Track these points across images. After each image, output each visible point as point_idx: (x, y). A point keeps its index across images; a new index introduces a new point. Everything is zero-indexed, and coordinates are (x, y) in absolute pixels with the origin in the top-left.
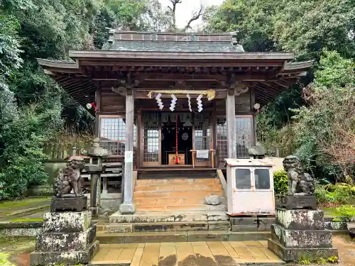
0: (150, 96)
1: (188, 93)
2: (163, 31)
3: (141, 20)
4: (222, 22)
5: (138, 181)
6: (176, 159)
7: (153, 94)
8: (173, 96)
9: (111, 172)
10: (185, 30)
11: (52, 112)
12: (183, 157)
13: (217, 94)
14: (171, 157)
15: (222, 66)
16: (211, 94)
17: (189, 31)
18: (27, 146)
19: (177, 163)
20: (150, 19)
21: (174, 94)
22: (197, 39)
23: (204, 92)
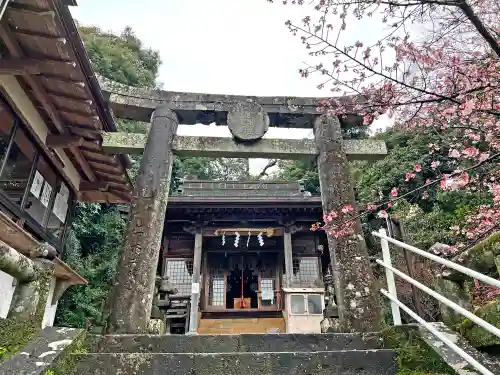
0: (216, 234)
1: (249, 231)
2: (235, 179)
3: (210, 168)
4: (297, 170)
5: (202, 321)
6: (242, 303)
7: (220, 232)
8: (236, 233)
9: (175, 313)
10: (258, 178)
11: (107, 264)
12: (248, 300)
13: (275, 231)
14: (236, 301)
15: (276, 207)
16: (270, 232)
17: (264, 178)
18: (79, 301)
19: (243, 307)
20: (220, 167)
21: (237, 232)
22: (266, 186)
23: (265, 230)
